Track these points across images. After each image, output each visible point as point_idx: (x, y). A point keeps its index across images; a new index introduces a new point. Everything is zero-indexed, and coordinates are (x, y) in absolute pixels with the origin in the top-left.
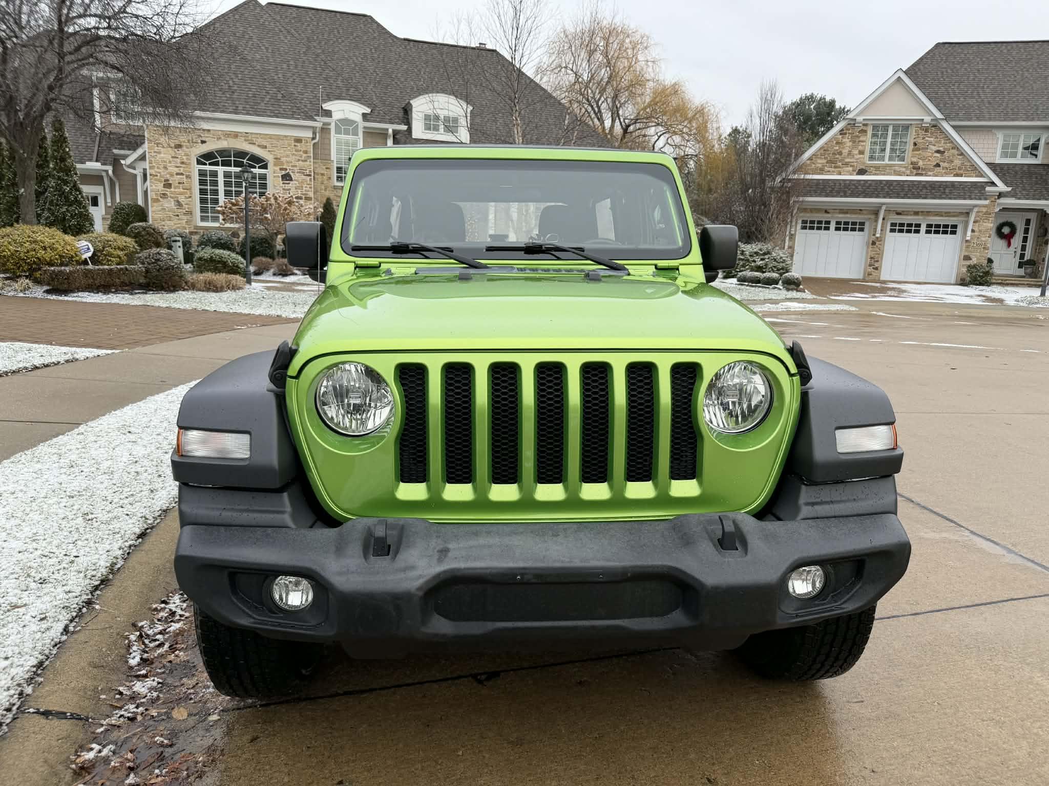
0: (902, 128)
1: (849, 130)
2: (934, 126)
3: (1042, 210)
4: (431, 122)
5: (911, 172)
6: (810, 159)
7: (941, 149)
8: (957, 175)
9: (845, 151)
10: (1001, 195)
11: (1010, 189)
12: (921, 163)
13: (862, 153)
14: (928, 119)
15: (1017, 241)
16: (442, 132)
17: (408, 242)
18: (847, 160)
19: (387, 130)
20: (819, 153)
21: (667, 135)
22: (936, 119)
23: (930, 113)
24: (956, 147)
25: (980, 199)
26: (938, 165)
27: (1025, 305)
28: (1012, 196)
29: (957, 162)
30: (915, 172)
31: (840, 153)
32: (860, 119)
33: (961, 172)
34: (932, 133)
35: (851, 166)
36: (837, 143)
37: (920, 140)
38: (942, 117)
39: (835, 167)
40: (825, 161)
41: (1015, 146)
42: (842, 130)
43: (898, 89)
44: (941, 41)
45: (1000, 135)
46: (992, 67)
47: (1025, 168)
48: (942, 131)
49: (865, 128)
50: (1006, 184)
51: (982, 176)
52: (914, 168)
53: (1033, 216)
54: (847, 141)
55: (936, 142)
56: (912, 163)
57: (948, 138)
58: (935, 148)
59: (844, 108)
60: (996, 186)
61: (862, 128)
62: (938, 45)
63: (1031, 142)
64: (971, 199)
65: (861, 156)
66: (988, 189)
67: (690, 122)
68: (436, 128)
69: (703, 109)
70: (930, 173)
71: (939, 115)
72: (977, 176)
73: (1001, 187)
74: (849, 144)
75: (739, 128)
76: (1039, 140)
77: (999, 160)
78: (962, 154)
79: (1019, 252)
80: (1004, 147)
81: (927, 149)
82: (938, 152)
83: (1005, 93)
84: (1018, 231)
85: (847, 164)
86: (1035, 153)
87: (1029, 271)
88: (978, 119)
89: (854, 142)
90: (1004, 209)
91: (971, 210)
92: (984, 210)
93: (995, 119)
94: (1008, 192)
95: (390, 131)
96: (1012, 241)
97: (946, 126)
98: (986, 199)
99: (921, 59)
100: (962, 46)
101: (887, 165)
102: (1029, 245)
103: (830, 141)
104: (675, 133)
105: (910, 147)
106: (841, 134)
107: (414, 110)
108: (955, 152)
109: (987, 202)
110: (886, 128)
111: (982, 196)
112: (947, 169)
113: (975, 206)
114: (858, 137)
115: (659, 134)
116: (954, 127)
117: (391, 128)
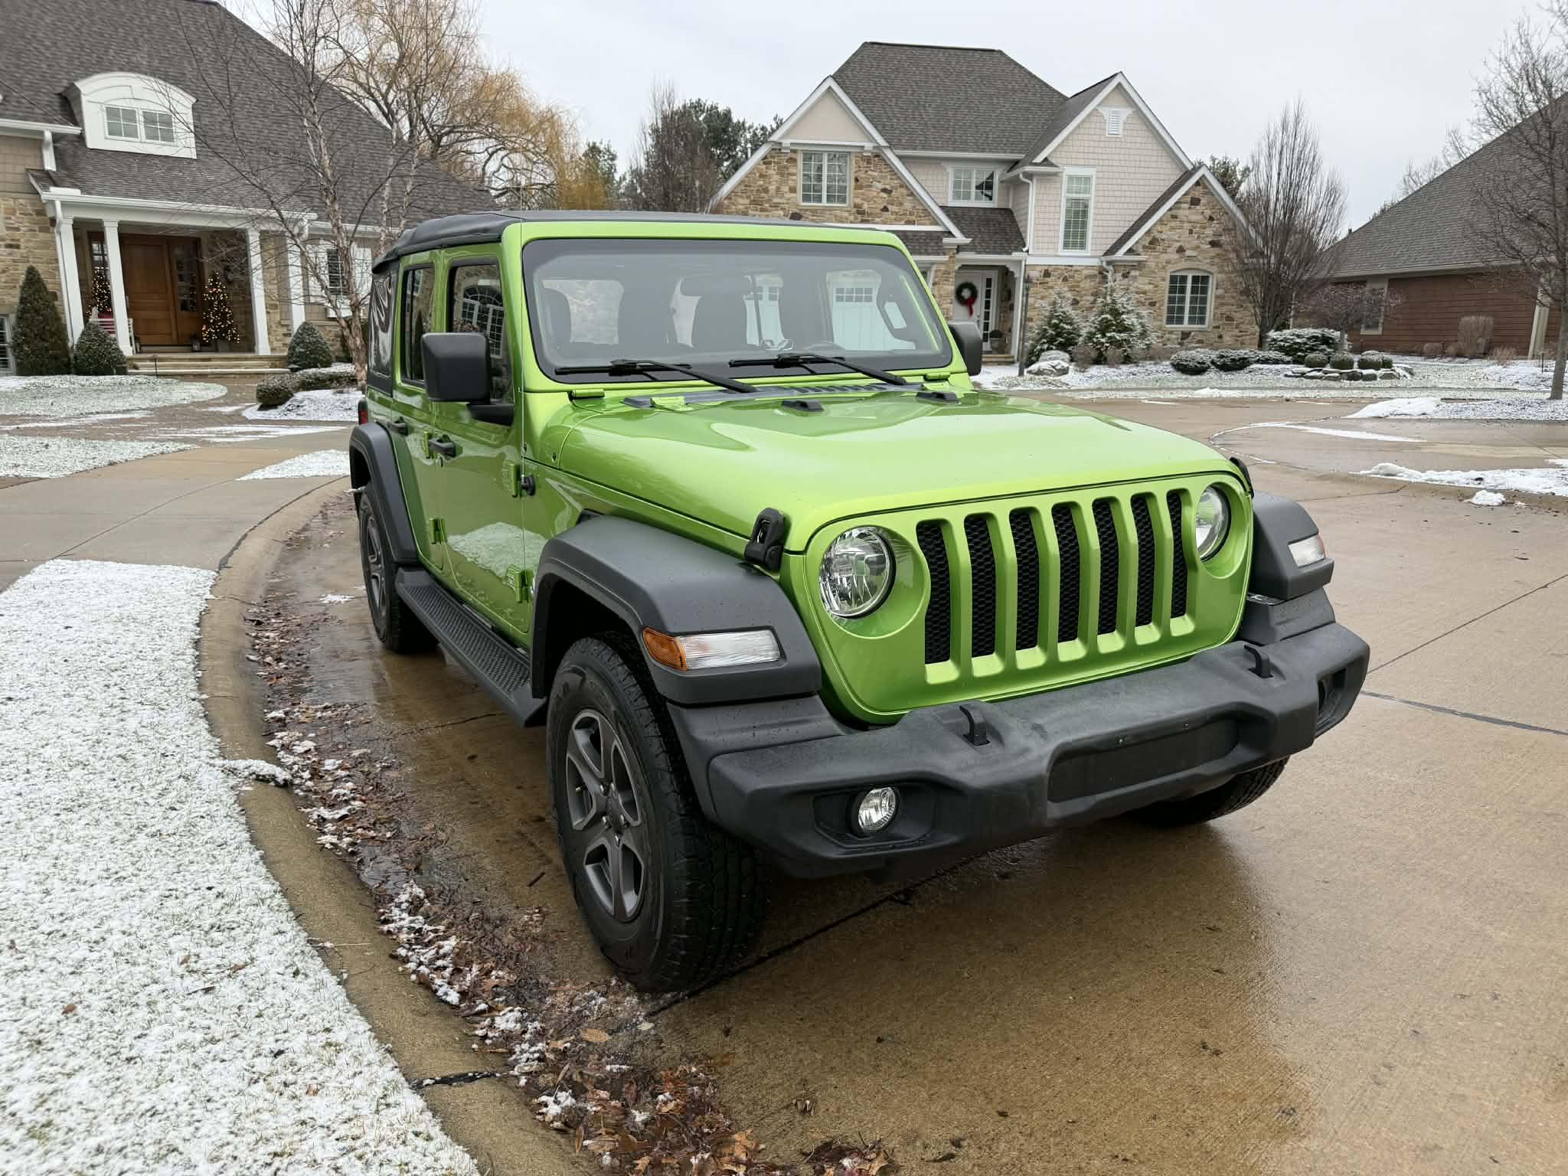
0: (840, 155)
1: (774, 157)
2: (877, 156)
3: (1004, 267)
4: (119, 120)
5: (856, 218)
6: (728, 198)
7: (888, 187)
8: (908, 222)
9: (772, 188)
10: (960, 248)
11: (968, 240)
12: (865, 206)
13: (793, 190)
14: (869, 146)
15: (979, 306)
16: (144, 139)
17: (635, 359)
18: (776, 200)
19: (42, 133)
20: (739, 190)
21: (502, 153)
22: (879, 147)
23: (872, 139)
24: (904, 185)
25: (938, 254)
26: (885, 209)
27: (1004, 388)
28: (972, 250)
29: (908, 205)
30: (860, 217)
31: (766, 191)
32: (786, 142)
33: (913, 218)
34: (875, 166)
35: (782, 209)
36: (761, 176)
37: (862, 175)
38: (887, 145)
39: (762, 210)
40: (747, 201)
41: (968, 185)
42: (765, 158)
43: (829, 103)
44: (869, 40)
45: (950, 169)
46: (931, 79)
47: (981, 213)
48: (887, 164)
49: (793, 156)
50: (966, 235)
51: (937, 224)
52: (859, 213)
53: (994, 275)
54: (772, 172)
55: (882, 177)
56: (856, 206)
57: (894, 172)
58: (880, 186)
59: (744, 123)
60: (953, 236)
61: (789, 155)
62: (865, 44)
63: (984, 178)
64: (928, 254)
65: (793, 195)
66: (946, 240)
67: (536, 135)
68: (132, 133)
69: (552, 117)
70: (877, 220)
71: (882, 142)
72: (931, 224)
73: (960, 238)
74: (776, 177)
75: (598, 145)
76: (992, 176)
77: (952, 203)
78: (912, 194)
79: (982, 321)
80: (957, 185)
81: (871, 186)
82: (884, 190)
83: (950, 114)
84: (979, 295)
85: (776, 206)
86: (989, 193)
87: (996, 345)
88: (924, 148)
89: (782, 175)
90: (964, 267)
91: (929, 269)
92: (943, 268)
93: (942, 149)
94: (966, 245)
95: (48, 136)
96: (974, 307)
97: (890, 155)
98: (945, 254)
99: (847, 62)
100: (896, 49)
101: (825, 209)
102: (993, 310)
103: (751, 172)
104: (514, 150)
105: (850, 184)
106: (765, 163)
107: (84, 99)
108: (904, 191)
109: (946, 258)
110: (820, 154)
111: (940, 250)
112: (897, 213)
113: (933, 263)
114: (785, 167)
115: (490, 150)
116: (900, 158)
117: (48, 131)
